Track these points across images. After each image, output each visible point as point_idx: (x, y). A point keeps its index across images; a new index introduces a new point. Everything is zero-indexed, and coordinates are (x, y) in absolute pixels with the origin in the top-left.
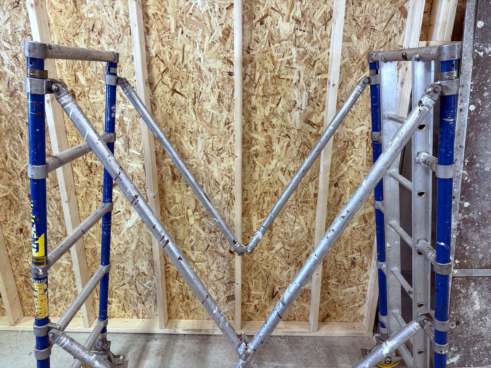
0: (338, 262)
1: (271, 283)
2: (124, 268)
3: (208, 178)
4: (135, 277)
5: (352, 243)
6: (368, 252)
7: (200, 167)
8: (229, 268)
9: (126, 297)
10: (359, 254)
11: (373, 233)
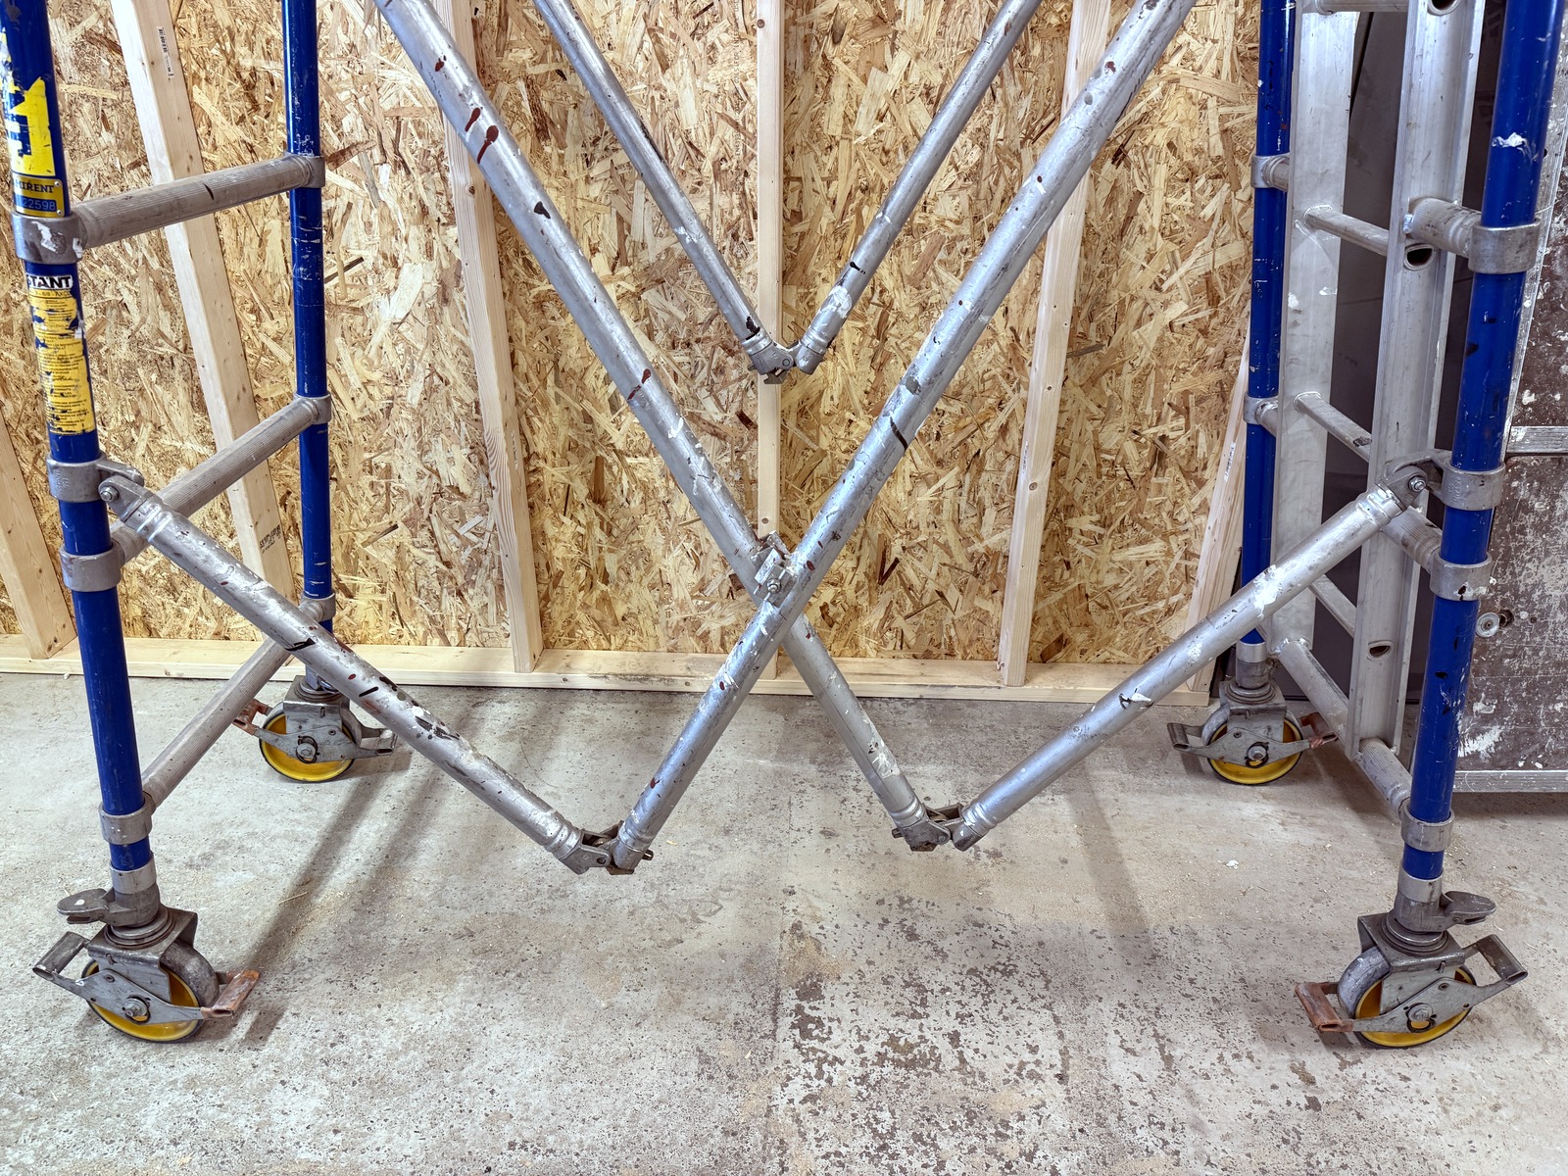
0: (1108, 452)
1: (877, 530)
2: (389, 470)
3: (660, 128)
4: (426, 501)
5: (1160, 380)
6: (1212, 416)
7: (633, 84)
8: (737, 478)
9: (401, 573)
10: (1182, 421)
11: (1237, 342)
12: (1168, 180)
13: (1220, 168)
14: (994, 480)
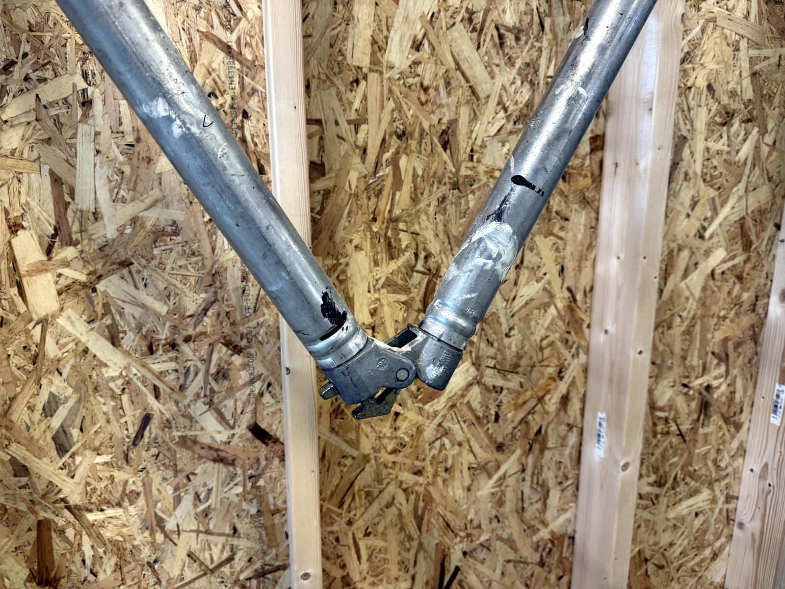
0: (662, 409)
1: (433, 538)
6: (747, 361)
8: (253, 511)
10: (723, 368)
11: (765, 285)
12: (708, 124)
13: (750, 112)
14: (557, 457)
